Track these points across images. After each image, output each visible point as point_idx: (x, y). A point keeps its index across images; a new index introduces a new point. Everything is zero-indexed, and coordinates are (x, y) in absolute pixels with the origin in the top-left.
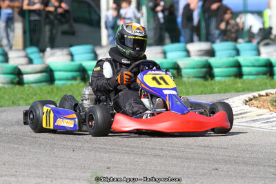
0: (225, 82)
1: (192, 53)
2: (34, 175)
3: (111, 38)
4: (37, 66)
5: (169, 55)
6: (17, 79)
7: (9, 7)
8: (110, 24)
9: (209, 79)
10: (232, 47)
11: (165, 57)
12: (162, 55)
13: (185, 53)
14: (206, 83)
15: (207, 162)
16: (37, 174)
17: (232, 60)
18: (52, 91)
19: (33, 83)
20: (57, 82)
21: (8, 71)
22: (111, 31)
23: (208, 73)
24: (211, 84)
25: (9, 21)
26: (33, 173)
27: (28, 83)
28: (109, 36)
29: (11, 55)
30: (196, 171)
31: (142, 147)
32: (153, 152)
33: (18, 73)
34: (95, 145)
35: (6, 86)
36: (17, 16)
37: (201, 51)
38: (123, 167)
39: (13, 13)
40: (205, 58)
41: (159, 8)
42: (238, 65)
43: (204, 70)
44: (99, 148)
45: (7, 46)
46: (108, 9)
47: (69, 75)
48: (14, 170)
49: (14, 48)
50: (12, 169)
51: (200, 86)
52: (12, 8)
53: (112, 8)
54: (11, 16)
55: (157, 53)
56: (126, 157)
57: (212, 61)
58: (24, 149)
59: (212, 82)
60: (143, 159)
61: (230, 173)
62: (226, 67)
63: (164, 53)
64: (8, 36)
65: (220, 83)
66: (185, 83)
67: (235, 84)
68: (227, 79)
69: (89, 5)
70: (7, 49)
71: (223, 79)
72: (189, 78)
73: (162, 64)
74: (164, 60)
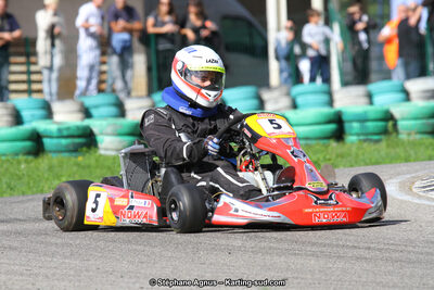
1: (413, 95)
3: (285, 75)
5: (377, 99)
7: (125, 30)
8: (283, 52)
11: (371, 103)
12: (366, 100)
13: (401, 96)
21: (126, 130)
22: (284, 63)
25: (126, 52)
28: (281, 71)
29: (130, 105)
30: (424, 281)
31: (337, 246)
32: (356, 252)
34: (263, 244)
36: (137, 44)
37: (427, 91)
38: (309, 276)
39: (131, 41)
41: (360, 26)
43: (433, 121)
44: (270, 248)
45: (122, 91)
46: (279, 29)
48: (138, 285)
49: (133, 94)
50: (134, 283)
51: (427, 147)
52: (130, 31)
53: (287, 28)
54: (128, 44)
55: (359, 96)
56: (312, 262)
58: (153, 253)
60: (340, 264)
63: (370, 96)
64: (123, 76)
66: (403, 143)
69: (250, 25)
70: (122, 96)
72: (409, 134)
73: (366, 112)
74: (369, 108)
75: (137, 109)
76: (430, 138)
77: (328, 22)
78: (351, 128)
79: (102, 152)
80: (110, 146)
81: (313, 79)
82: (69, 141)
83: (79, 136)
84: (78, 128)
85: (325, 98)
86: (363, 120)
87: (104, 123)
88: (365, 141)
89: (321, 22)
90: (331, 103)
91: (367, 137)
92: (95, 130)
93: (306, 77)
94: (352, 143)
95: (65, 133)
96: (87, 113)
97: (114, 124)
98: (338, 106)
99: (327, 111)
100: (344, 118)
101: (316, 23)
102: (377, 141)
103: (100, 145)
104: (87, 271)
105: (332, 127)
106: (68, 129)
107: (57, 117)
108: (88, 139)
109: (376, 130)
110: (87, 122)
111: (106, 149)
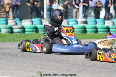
1: (78, 23)
2: (17, 70)
4: (19, 26)
5: (70, 23)
6: (11, 31)
9: (85, 33)
10: (94, 21)
11: (68, 24)
13: (76, 22)
15: (83, 66)
16: (17, 69)
17: (94, 26)
18: (24, 36)
19: (17, 33)
20: (26, 33)
21: (8, 28)
23: (85, 30)
24: (86, 35)
26: (16, 69)
27: (15, 33)
29: (9, 21)
30: (79, 70)
32: (63, 62)
33: (11, 29)
34: (40, 58)
35: (7, 33)
37: (82, 22)
38: (51, 67)
42: (96, 28)
43: (83, 29)
47: (31, 30)
48: (9, 67)
50: (8, 67)
55: (65, 22)
56: (52, 63)
57: (86, 26)
58: (13, 59)
61: (92, 71)
62: (92, 29)
63: (68, 22)
65: (89, 34)
67: (95, 35)
68: (92, 33)
71: (90, 33)
72: (77, 32)
75: (11, 22)
76: (82, 34)
77: (59, 3)
87: (3, 25)
92: (0, 27)
97: (5, 26)
101: (56, 4)
103: (1, 31)
111: (3, 32)
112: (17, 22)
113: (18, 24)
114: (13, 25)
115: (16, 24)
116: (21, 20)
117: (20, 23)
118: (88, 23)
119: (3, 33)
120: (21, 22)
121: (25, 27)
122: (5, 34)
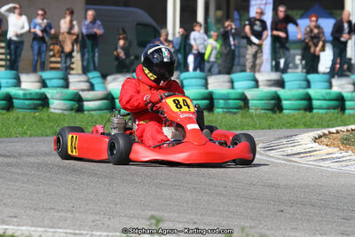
0: (294, 115)
1: (260, 83)
2: (92, 211)
4: (99, 92)
5: (236, 85)
6: (77, 105)
9: (278, 112)
10: (303, 78)
11: (233, 87)
12: (229, 84)
13: (253, 83)
14: (275, 116)
15: (272, 203)
17: (302, 91)
19: (93, 110)
21: (68, 97)
23: (276, 105)
24: (279, 117)
26: (90, 209)
27: (88, 111)
29: (72, 79)
30: (261, 212)
33: (78, 100)
35: (66, 112)
37: (270, 80)
38: (185, 205)
40: (274, 89)
42: (308, 98)
44: (160, 184)
48: (70, 205)
50: (69, 203)
51: (268, 119)
55: (224, 82)
56: (188, 195)
57: (281, 92)
58: (82, 183)
59: (281, 115)
60: (206, 197)
61: (296, 215)
62: (296, 100)
63: (232, 82)
65: (288, 116)
66: (251, 116)
67: (304, 117)
68: (296, 112)
71: (292, 112)
72: (256, 109)
73: (228, 94)
74: (232, 91)
75: (77, 82)
76: (270, 113)
77: (207, 31)
78: (219, 103)
79: (52, 110)
80: (58, 107)
81: (195, 69)
82: (30, 102)
83: (37, 100)
84: (37, 94)
85: (203, 81)
86: (226, 98)
87: (55, 91)
88: (227, 112)
89: (202, 31)
90: (206, 85)
91: (228, 110)
92: (49, 96)
93: (191, 66)
94: (218, 113)
95: (28, 97)
96: (44, 84)
97: (62, 93)
98: (211, 88)
99: (203, 91)
100: (214, 97)
101: (199, 31)
102: (235, 113)
103: (51, 106)
104: (38, 193)
105: (206, 102)
106: (30, 94)
107: (24, 85)
108: (43, 101)
109: (235, 106)
110: (44, 90)
111: (55, 109)
112: (94, 81)
113: (96, 87)
114: (83, 90)
115: (92, 88)
116: (104, 76)
117: (101, 85)
118: (287, 84)
119: (57, 111)
120: (104, 83)
121: (115, 96)
122: (60, 115)
